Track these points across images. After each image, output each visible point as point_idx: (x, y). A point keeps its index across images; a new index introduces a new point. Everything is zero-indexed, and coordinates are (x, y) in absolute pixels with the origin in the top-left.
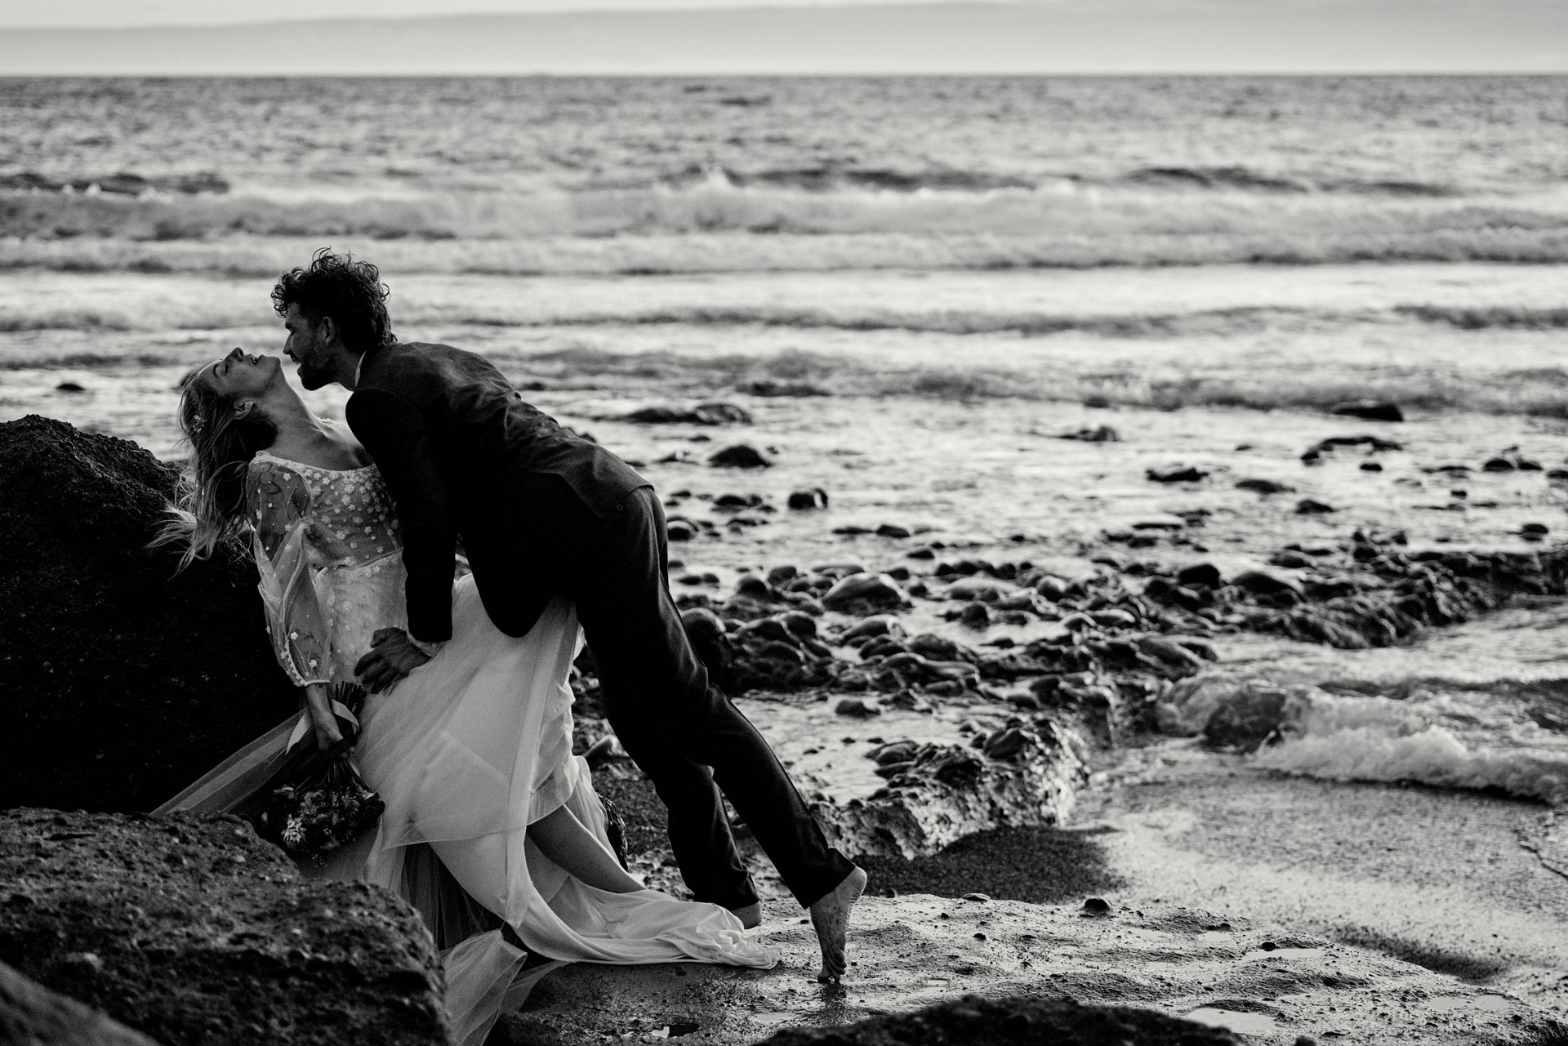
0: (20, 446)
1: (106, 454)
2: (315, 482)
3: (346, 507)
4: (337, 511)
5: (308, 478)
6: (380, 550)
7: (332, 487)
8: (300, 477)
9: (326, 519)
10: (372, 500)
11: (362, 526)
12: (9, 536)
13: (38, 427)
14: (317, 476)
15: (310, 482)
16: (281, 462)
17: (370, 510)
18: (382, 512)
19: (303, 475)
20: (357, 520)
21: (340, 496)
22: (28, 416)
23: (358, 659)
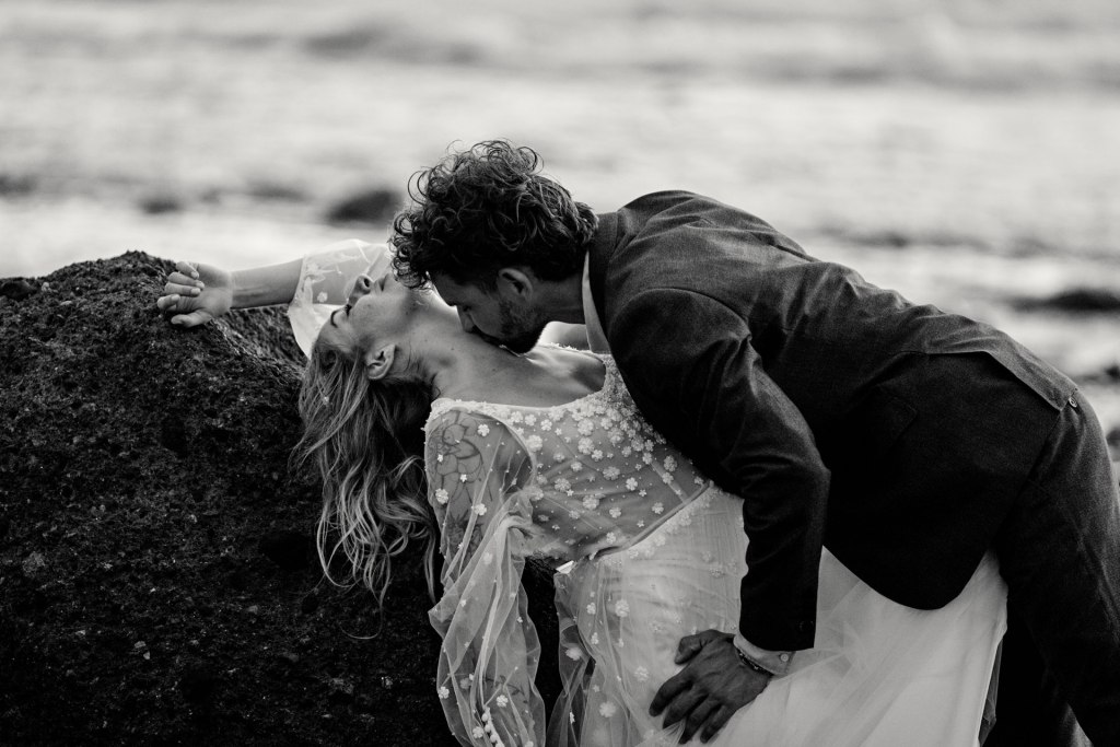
1: (246, 319)
2: (529, 430)
4: (577, 467)
5: (516, 425)
6: (658, 509)
7: (559, 431)
8: (503, 426)
9: (562, 483)
11: (620, 480)
13: (145, 270)
14: (531, 420)
15: (521, 431)
16: (472, 406)
17: (626, 452)
18: (645, 450)
19: (508, 423)
20: (611, 473)
21: (575, 443)
22: (128, 254)
23: (656, 687)
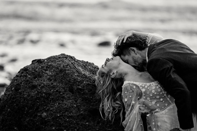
0: (59, 63)
1: (85, 67)
2: (143, 87)
3: (154, 94)
4: (151, 95)
5: (141, 86)
6: (166, 105)
7: (148, 88)
9: (148, 98)
10: (161, 90)
11: (160, 98)
12: (55, 91)
13: (65, 57)
14: (143, 85)
15: (141, 87)
17: (161, 93)
18: (165, 93)
19: (139, 86)
20: (158, 97)
21: (151, 91)
22: (62, 54)
